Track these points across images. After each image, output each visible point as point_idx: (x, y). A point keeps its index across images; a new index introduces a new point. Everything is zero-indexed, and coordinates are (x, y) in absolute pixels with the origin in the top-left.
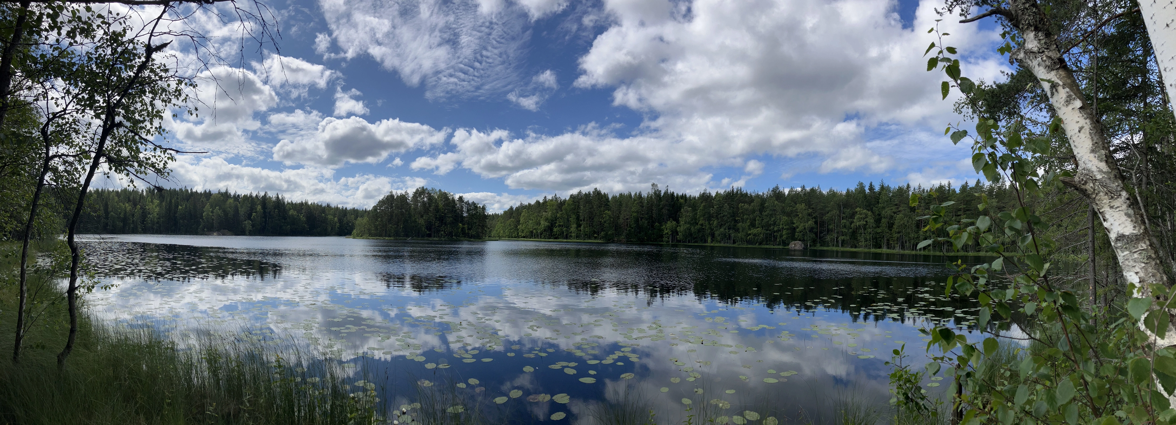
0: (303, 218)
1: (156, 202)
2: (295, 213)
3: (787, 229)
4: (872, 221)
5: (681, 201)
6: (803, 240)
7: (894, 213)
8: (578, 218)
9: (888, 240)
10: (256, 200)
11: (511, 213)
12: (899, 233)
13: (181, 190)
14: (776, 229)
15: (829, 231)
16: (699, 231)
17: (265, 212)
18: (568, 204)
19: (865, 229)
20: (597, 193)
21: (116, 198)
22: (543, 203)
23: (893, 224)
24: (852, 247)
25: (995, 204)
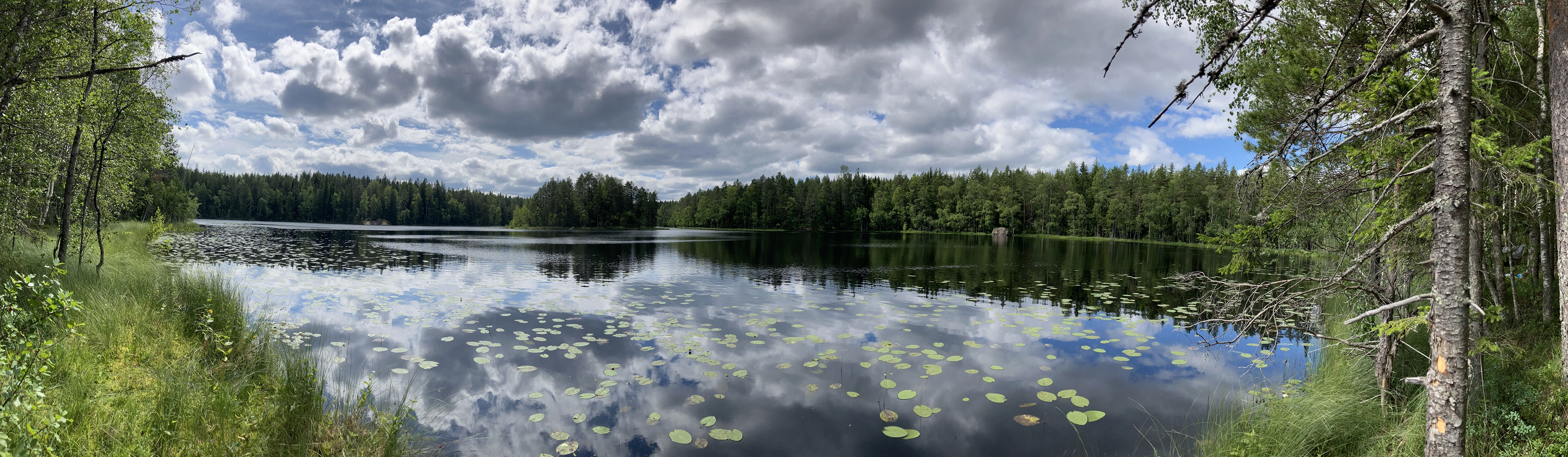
0: (462, 207)
1: (311, 188)
2: (456, 201)
3: (991, 214)
4: (1084, 205)
5: (874, 185)
6: (1007, 227)
7: (1109, 196)
8: (760, 206)
9: (1101, 227)
10: (414, 187)
11: (689, 200)
12: (1113, 218)
13: (338, 175)
14: (977, 214)
15: (1035, 216)
16: (894, 217)
17: (424, 201)
18: (749, 191)
19: (1076, 215)
20: (782, 178)
21: (266, 184)
22: (723, 189)
23: (1107, 209)
24: (1061, 234)
25: (1215, 190)
